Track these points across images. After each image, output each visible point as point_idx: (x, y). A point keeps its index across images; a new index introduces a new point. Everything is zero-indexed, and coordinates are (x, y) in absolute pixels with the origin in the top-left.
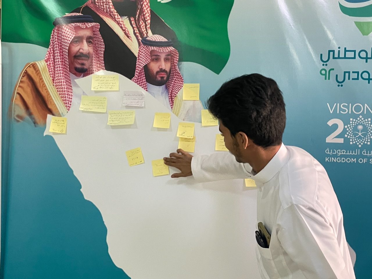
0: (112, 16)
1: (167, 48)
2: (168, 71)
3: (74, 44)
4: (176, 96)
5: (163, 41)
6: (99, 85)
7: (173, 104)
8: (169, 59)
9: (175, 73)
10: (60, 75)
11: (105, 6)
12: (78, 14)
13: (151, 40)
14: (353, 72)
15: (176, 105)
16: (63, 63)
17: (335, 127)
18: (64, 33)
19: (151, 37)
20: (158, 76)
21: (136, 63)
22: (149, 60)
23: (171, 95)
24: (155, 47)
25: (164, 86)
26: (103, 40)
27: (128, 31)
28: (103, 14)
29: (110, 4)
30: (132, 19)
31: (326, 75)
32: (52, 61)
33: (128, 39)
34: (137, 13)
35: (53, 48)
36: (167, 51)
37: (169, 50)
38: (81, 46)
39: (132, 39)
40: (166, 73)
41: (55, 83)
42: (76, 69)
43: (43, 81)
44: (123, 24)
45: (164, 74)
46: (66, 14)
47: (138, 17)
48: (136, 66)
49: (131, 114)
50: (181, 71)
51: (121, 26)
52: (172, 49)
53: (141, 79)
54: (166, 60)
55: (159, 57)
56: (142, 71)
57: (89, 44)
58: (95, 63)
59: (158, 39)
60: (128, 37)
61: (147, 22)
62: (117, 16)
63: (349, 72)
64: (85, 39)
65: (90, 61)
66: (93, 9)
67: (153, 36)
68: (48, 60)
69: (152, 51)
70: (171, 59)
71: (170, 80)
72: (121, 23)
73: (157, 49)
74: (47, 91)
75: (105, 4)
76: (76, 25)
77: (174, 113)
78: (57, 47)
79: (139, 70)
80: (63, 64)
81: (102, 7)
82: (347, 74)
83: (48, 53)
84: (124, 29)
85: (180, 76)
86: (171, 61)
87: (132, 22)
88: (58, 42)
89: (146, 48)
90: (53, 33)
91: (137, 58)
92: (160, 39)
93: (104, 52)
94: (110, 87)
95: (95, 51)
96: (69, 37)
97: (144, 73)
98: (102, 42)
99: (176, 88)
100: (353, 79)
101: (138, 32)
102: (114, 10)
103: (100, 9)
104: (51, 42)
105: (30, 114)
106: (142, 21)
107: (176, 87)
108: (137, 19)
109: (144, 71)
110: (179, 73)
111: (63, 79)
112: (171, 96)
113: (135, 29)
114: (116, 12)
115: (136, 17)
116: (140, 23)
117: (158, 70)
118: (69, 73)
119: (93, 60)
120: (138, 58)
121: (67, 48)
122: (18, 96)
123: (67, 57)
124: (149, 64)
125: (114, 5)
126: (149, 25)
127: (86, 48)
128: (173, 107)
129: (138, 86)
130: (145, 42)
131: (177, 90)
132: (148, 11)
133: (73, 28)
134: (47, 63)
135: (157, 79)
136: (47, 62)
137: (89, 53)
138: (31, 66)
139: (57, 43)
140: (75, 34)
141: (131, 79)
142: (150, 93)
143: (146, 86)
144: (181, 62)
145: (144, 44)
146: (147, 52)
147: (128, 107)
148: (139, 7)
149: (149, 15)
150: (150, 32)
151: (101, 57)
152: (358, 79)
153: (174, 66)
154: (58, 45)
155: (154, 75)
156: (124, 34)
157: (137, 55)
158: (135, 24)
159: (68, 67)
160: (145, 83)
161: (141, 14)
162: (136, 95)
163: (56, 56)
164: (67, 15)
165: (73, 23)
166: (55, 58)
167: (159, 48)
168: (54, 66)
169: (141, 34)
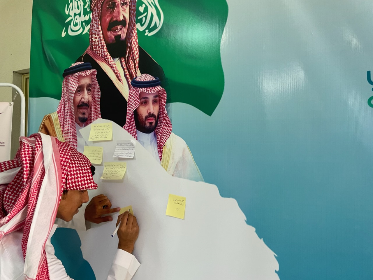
0: (106, 59)
1: (155, 89)
3: (78, 94)
4: (164, 146)
5: (151, 80)
6: (96, 134)
7: (162, 155)
8: (157, 102)
9: (163, 118)
10: (68, 126)
11: (100, 50)
12: (80, 63)
13: (140, 81)
15: (165, 156)
16: (71, 113)
18: (71, 83)
19: (140, 77)
20: (146, 122)
21: (127, 109)
22: (138, 104)
23: (159, 144)
24: (143, 89)
25: (152, 134)
26: (99, 87)
27: (119, 74)
28: (98, 59)
29: (104, 47)
30: (123, 60)
32: (62, 112)
33: (120, 82)
34: (127, 52)
35: (64, 100)
36: (155, 92)
37: (157, 90)
38: (83, 96)
39: (123, 82)
40: (154, 118)
41: (64, 134)
42: (80, 118)
44: (115, 66)
45: (152, 119)
46: (72, 64)
47: (128, 56)
48: (127, 112)
49: (123, 166)
50: (169, 114)
51: (114, 69)
52: (159, 89)
53: (132, 126)
54: (154, 102)
55: (148, 99)
56: (132, 117)
57: (89, 92)
58: (93, 111)
59: (146, 79)
60: (120, 80)
61: (136, 61)
62: (110, 59)
64: (86, 87)
65: (89, 110)
66: (91, 56)
67: (141, 76)
68: (60, 112)
69: (141, 94)
70: (159, 101)
71: (158, 126)
72: (114, 66)
73: (146, 90)
75: (101, 49)
76: (79, 74)
77: (163, 166)
78: (66, 98)
79: (129, 116)
80: (71, 115)
81: (98, 52)
83: (60, 105)
84: (116, 72)
85: (168, 121)
86: (159, 103)
87: (123, 63)
88: (67, 93)
89: (136, 91)
90: (63, 85)
91: (127, 103)
92: (148, 78)
93: (100, 100)
94: (105, 136)
95: (93, 99)
96: (74, 88)
97: (134, 119)
98: (98, 88)
99: (165, 136)
101: (128, 73)
102: (107, 53)
103: (96, 55)
104: (62, 94)
106: (131, 60)
107: (165, 133)
108: (127, 59)
109: (134, 116)
110: (168, 117)
111: (70, 130)
112: (160, 146)
113: (125, 70)
114: (109, 55)
115: (126, 57)
116: (130, 64)
117: (147, 114)
118: (75, 123)
119: (92, 108)
120: (129, 102)
121: (73, 98)
123: (73, 107)
124: (138, 108)
126: (137, 64)
127: (86, 96)
128: (162, 159)
129: (129, 134)
130: (135, 84)
131: (165, 138)
132: (136, 48)
133: (77, 78)
134: (58, 115)
135: (146, 125)
136: (58, 113)
137: (89, 102)
138: (48, 118)
139: (66, 95)
140: (78, 84)
141: (122, 127)
142: (140, 141)
143: (136, 134)
144: (169, 104)
145: (134, 86)
146: (136, 95)
147: (120, 158)
148: (129, 45)
149: (138, 53)
150: (138, 71)
151: (98, 104)
153: (163, 109)
154: (67, 96)
155: (143, 120)
156: (116, 77)
157: (127, 100)
158: (125, 65)
159: (74, 117)
160: (135, 131)
161: (131, 53)
162: (127, 144)
163: (66, 107)
164: (73, 66)
165: (77, 72)
166: (65, 109)
167: (147, 89)
168: (64, 117)
169: (131, 75)
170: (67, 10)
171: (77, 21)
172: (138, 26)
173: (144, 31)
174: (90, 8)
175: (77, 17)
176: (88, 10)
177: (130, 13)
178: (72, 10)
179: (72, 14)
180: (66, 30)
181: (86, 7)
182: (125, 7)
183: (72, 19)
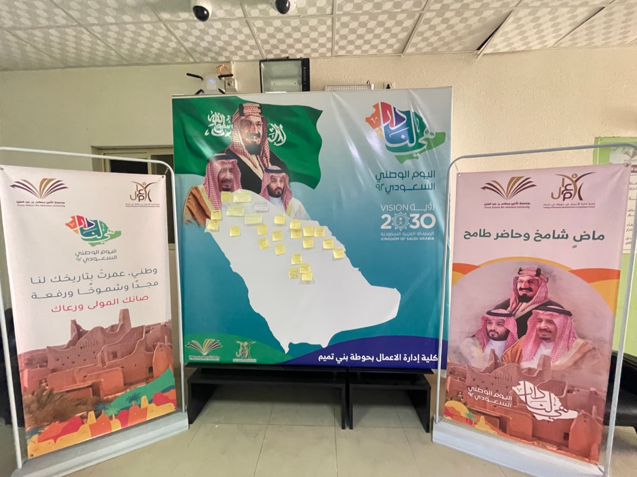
0: (245, 154)
2: (282, 187)
3: (221, 173)
4: (288, 204)
5: (278, 169)
6: (239, 198)
7: (286, 209)
9: (287, 189)
10: (213, 193)
11: (240, 149)
12: (223, 154)
13: (271, 169)
14: (396, 186)
15: (288, 209)
16: (215, 185)
17: (386, 219)
18: (215, 166)
19: (271, 167)
21: (262, 184)
22: (270, 182)
23: (285, 203)
24: (273, 173)
25: (280, 198)
26: (240, 170)
27: (255, 164)
28: (239, 154)
29: (244, 147)
31: (379, 188)
32: (207, 185)
33: (256, 169)
34: (261, 152)
35: (208, 176)
37: (282, 175)
38: (226, 175)
39: (258, 169)
41: (210, 199)
42: (224, 189)
43: (202, 198)
45: (280, 190)
48: (262, 186)
49: (260, 216)
51: (251, 161)
52: (284, 174)
53: (265, 194)
54: (281, 181)
55: (276, 180)
57: (231, 173)
58: (235, 184)
60: (256, 167)
61: (267, 158)
62: (248, 155)
63: (393, 186)
64: (228, 170)
65: (231, 184)
69: (272, 177)
71: (284, 194)
72: (251, 159)
73: (275, 174)
74: (205, 204)
76: (222, 161)
77: (288, 214)
78: (210, 176)
79: (263, 188)
81: (238, 149)
82: (392, 187)
83: (205, 180)
84: (253, 162)
85: (290, 191)
86: (284, 182)
87: (258, 158)
89: (268, 174)
90: (208, 167)
91: (262, 181)
92: (276, 168)
93: (241, 178)
94: (246, 199)
95: (235, 177)
96: (218, 169)
97: (267, 190)
100: (395, 190)
101: (262, 164)
102: (246, 151)
104: (206, 173)
105: (195, 219)
106: (264, 157)
107: (288, 198)
108: (261, 156)
109: (267, 188)
110: (289, 189)
111: (215, 196)
113: (260, 162)
114: (248, 152)
116: (263, 159)
117: (276, 187)
118: (219, 192)
121: (217, 176)
122: (187, 208)
123: (217, 182)
124: (270, 184)
125: (246, 148)
126: (269, 160)
127: (229, 175)
128: (287, 211)
129: (264, 198)
130: (267, 170)
131: (288, 200)
132: (268, 151)
133: (221, 163)
135: (276, 193)
136: (204, 185)
137: (231, 179)
138: (195, 188)
139: (210, 173)
140: (222, 167)
141: (259, 194)
142: (272, 202)
143: (268, 198)
145: (266, 172)
146: (268, 177)
147: (258, 212)
148: (262, 148)
149: (269, 153)
150: (270, 164)
151: (239, 181)
152: (398, 189)
153: (286, 185)
155: (273, 191)
156: (253, 166)
157: (262, 179)
158: (260, 159)
159: (218, 188)
160: (268, 196)
161: (264, 153)
162: (262, 204)
163: (210, 181)
164: (216, 155)
165: (220, 160)
166: (210, 183)
168: (209, 188)
169: (264, 165)
170: (210, 118)
171: (219, 127)
172: (269, 139)
173: (273, 143)
174: (231, 121)
175: (220, 125)
176: (229, 122)
177: (263, 131)
178: (215, 119)
179: (214, 122)
180: (210, 131)
181: (227, 120)
182: (259, 126)
183: (215, 125)
